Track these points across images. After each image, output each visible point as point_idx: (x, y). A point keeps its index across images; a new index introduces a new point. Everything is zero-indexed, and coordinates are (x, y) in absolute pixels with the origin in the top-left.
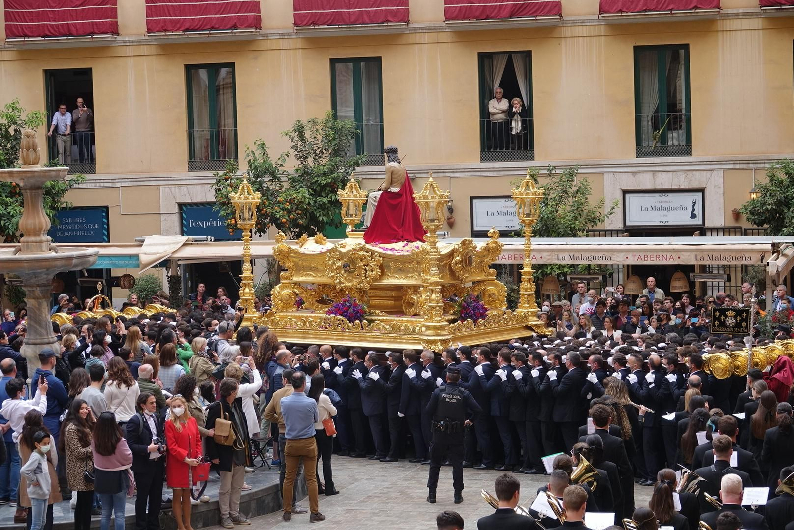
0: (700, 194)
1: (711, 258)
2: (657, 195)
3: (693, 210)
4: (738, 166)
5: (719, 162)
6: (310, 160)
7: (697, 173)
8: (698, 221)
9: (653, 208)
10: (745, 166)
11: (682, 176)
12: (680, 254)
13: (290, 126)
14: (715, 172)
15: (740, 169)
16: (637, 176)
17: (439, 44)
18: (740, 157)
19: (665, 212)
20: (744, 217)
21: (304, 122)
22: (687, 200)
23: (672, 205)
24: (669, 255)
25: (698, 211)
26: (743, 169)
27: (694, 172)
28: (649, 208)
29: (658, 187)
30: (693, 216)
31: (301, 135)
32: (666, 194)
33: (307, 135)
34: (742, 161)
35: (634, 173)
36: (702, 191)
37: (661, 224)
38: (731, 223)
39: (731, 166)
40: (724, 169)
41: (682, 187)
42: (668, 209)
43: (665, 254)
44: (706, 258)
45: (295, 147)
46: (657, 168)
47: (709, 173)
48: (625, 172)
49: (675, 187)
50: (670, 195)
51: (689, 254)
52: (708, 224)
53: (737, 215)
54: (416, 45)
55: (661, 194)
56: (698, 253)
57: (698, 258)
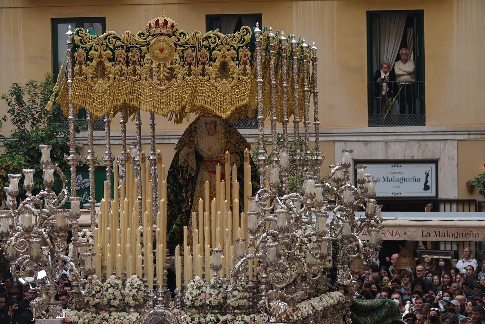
0: (433, 166)
1: (438, 234)
2: (389, 166)
3: (427, 181)
4: (472, 137)
5: (453, 132)
6: (28, 126)
7: (431, 143)
8: (431, 193)
9: (386, 179)
10: (479, 137)
11: (416, 146)
12: (406, 230)
13: (6, 89)
14: (449, 143)
15: (474, 140)
16: (369, 146)
17: (166, 6)
18: (475, 128)
19: (398, 184)
20: (478, 190)
21: (22, 84)
22: (420, 171)
23: (406, 176)
24: (395, 230)
25: (432, 183)
26: (477, 140)
27: (428, 143)
28: (382, 179)
29: (391, 158)
30: (427, 188)
31: (19, 99)
32: (399, 165)
33: (26, 98)
34: (476, 132)
35: (366, 142)
36: (435, 162)
37: (394, 195)
38: (465, 196)
39: (466, 137)
40: (459, 140)
41: (415, 158)
42: (401, 181)
43: (390, 229)
44: (433, 234)
45: (12, 111)
46: (390, 138)
47: (443, 143)
48: (357, 141)
49: (408, 157)
50: (403, 166)
51: (415, 229)
52: (442, 196)
53: (471, 188)
54: (142, 7)
55: (393, 165)
56: (424, 229)
57: (425, 234)
